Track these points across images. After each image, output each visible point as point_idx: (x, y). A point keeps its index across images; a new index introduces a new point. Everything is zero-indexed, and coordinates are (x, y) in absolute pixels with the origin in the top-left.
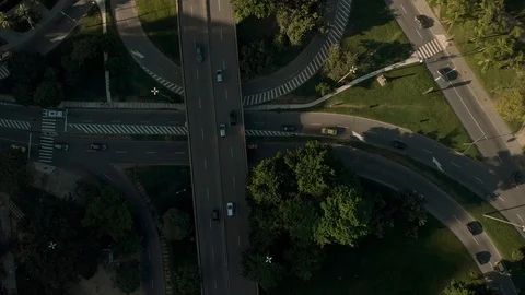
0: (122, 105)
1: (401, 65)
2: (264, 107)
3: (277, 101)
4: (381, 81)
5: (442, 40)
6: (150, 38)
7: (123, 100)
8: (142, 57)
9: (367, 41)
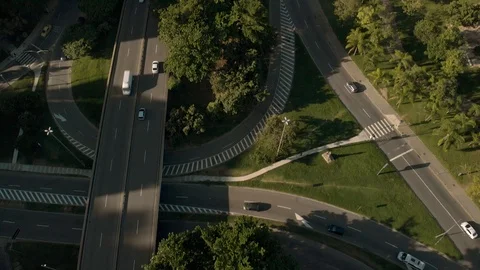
0: (26, 168)
1: (344, 143)
2: (190, 178)
3: (207, 172)
4: (326, 157)
5: (394, 120)
6: (78, 104)
7: (29, 162)
8: (64, 120)
9: (307, 117)
